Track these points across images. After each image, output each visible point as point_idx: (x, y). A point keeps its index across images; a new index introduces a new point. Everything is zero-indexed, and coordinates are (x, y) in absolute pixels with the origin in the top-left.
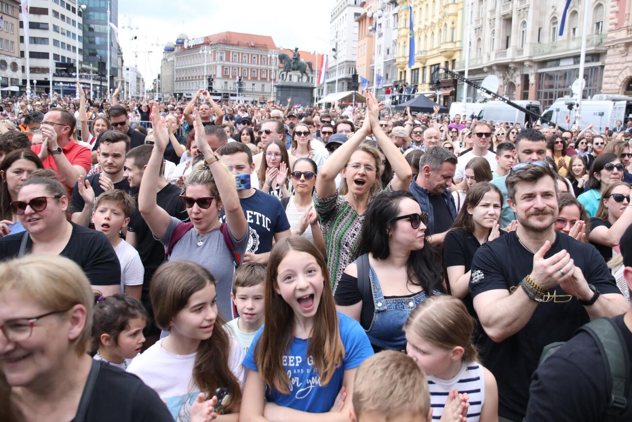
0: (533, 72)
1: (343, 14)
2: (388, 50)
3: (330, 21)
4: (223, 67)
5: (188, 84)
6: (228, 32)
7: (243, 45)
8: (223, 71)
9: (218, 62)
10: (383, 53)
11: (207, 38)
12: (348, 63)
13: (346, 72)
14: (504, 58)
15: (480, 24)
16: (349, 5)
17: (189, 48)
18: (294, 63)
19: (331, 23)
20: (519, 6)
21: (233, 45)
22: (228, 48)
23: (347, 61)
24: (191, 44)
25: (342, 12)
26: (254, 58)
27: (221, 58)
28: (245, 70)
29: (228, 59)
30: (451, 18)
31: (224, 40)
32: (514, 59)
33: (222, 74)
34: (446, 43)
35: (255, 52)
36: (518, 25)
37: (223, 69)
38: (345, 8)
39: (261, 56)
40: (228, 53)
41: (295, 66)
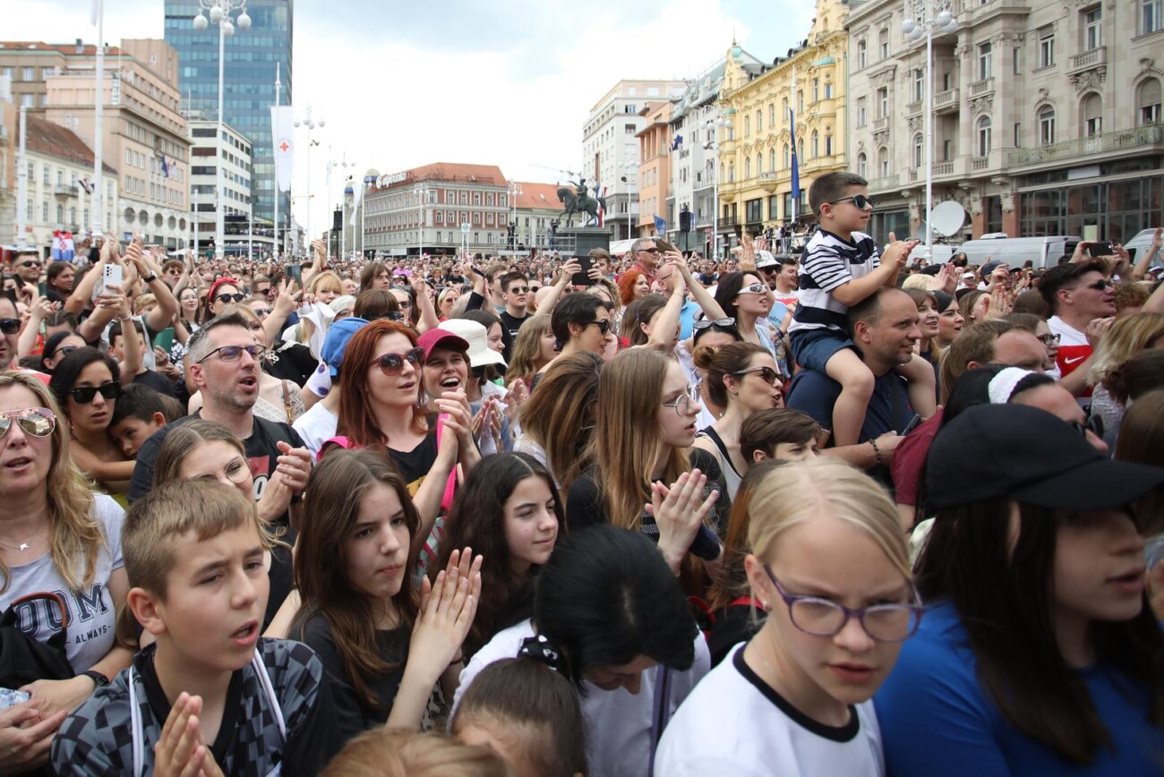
0: (1009, 192)
1: (608, 127)
2: (699, 175)
3: (582, 138)
4: (434, 211)
5: (383, 237)
6: (439, 163)
7: (461, 180)
8: (434, 218)
9: (428, 205)
10: (691, 179)
11: (409, 173)
12: (620, 197)
13: (617, 211)
14: (948, 175)
15: (885, 126)
16: (618, 114)
17: (384, 188)
18: (580, 201)
19: (584, 141)
20: (971, 95)
21: (448, 180)
22: (440, 185)
23: (617, 195)
24: (387, 182)
25: (604, 125)
26: (477, 197)
27: (432, 199)
28: (464, 215)
29: (441, 200)
30: (825, 122)
31: (435, 175)
32: (969, 175)
33: (434, 221)
34: (817, 157)
35: (477, 188)
36: (971, 123)
37: (434, 215)
38: (610, 119)
39: (486, 193)
40: (441, 192)
41: (582, 205)
